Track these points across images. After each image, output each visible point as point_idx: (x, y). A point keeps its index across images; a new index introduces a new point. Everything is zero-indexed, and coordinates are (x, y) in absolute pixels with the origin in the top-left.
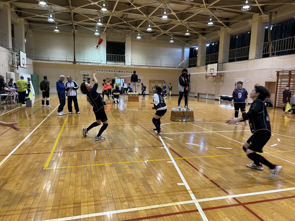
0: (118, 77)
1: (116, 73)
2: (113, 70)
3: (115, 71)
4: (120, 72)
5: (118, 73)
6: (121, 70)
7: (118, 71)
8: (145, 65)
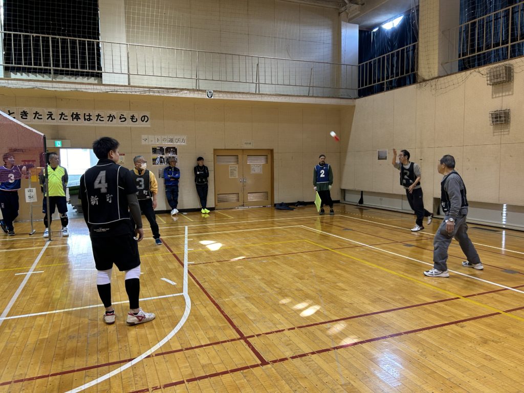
0: (68, 142)
1: (57, 122)
2: (44, 111)
3: (50, 115)
4: (76, 117)
5: (70, 122)
6: (81, 113)
7: (68, 112)
8: (191, 85)
